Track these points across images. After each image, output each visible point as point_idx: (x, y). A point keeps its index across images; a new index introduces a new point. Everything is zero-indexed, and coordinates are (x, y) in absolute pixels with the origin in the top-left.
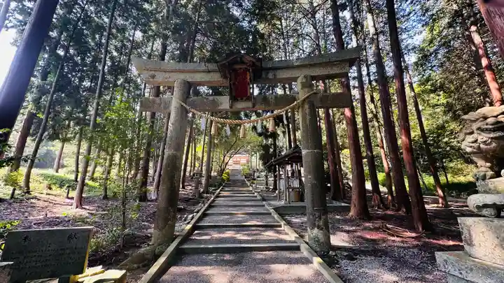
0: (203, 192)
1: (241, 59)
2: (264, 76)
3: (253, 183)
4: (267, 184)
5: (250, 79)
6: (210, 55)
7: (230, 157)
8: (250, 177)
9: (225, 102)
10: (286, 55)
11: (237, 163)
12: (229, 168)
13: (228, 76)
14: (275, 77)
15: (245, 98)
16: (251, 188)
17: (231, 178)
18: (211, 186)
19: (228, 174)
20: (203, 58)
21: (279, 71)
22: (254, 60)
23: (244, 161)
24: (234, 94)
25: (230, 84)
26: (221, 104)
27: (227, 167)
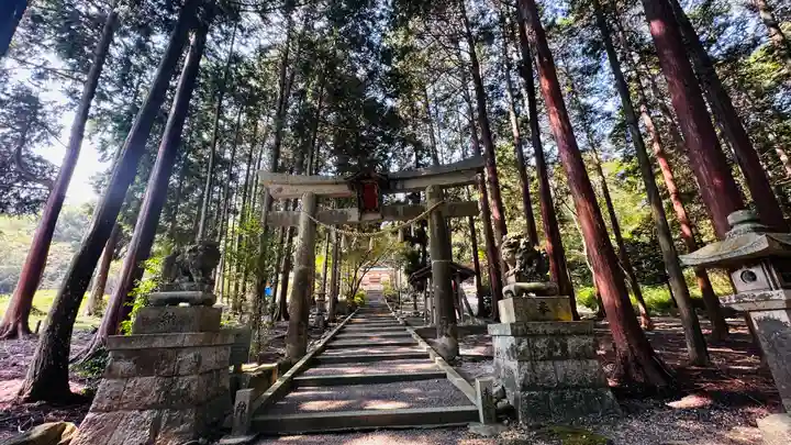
0: (329, 321)
3: (397, 308)
4: (416, 308)
7: (365, 272)
8: (394, 300)
9: (353, 214)
11: (375, 281)
12: (364, 288)
13: (356, 188)
14: (403, 188)
16: (393, 314)
17: (367, 302)
18: (339, 313)
19: (362, 296)
23: (385, 277)
24: (362, 205)
26: (350, 216)
27: (360, 286)
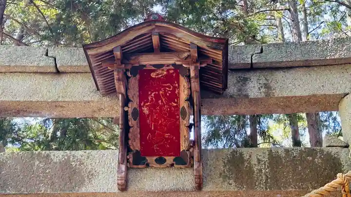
1: (161, 38)
2: (232, 89)
5: (190, 99)
6: (59, 18)
10: (295, 20)
13: (120, 87)
14: (268, 95)
15: (170, 160)
20: (36, 24)
21: (279, 75)
22: (203, 44)
25: (125, 114)
26: (91, 175)
